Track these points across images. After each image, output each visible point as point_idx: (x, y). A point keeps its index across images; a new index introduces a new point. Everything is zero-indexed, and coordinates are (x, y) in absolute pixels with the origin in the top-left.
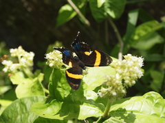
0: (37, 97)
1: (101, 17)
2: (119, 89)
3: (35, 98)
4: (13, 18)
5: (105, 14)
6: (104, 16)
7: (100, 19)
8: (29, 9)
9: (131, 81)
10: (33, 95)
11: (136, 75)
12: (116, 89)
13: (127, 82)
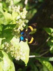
0: (5, 22)
1: (49, 44)
2: (8, 50)
3: (5, 21)
4: (46, 11)
5: (51, 46)
6: (50, 46)
7: (48, 44)
8: (51, 17)
9: (12, 55)
10: (6, 20)
11: (16, 56)
12: (8, 49)
13: (12, 53)
